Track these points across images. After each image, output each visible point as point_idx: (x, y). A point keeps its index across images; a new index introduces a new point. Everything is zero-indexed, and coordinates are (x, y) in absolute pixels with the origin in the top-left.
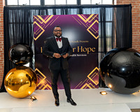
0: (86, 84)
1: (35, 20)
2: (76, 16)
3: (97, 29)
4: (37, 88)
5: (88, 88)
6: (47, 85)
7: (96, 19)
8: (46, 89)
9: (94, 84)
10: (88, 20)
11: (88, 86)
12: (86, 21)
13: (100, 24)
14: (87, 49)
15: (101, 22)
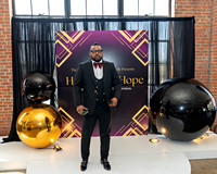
0: (131, 129)
1: (58, 38)
2: (117, 33)
3: (146, 52)
4: (62, 136)
5: (133, 134)
6: (76, 131)
7: (145, 37)
8: (74, 136)
9: (141, 130)
10: (133, 38)
11: (133, 131)
12: (130, 41)
13: (150, 44)
14: (132, 80)
15: (152, 41)
